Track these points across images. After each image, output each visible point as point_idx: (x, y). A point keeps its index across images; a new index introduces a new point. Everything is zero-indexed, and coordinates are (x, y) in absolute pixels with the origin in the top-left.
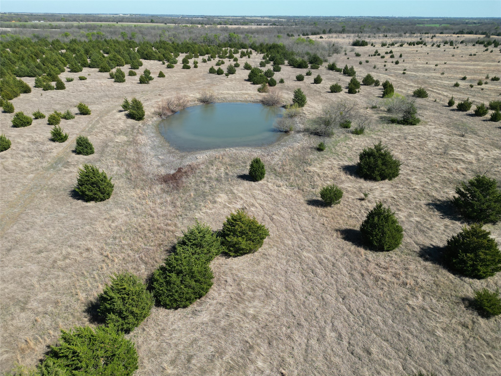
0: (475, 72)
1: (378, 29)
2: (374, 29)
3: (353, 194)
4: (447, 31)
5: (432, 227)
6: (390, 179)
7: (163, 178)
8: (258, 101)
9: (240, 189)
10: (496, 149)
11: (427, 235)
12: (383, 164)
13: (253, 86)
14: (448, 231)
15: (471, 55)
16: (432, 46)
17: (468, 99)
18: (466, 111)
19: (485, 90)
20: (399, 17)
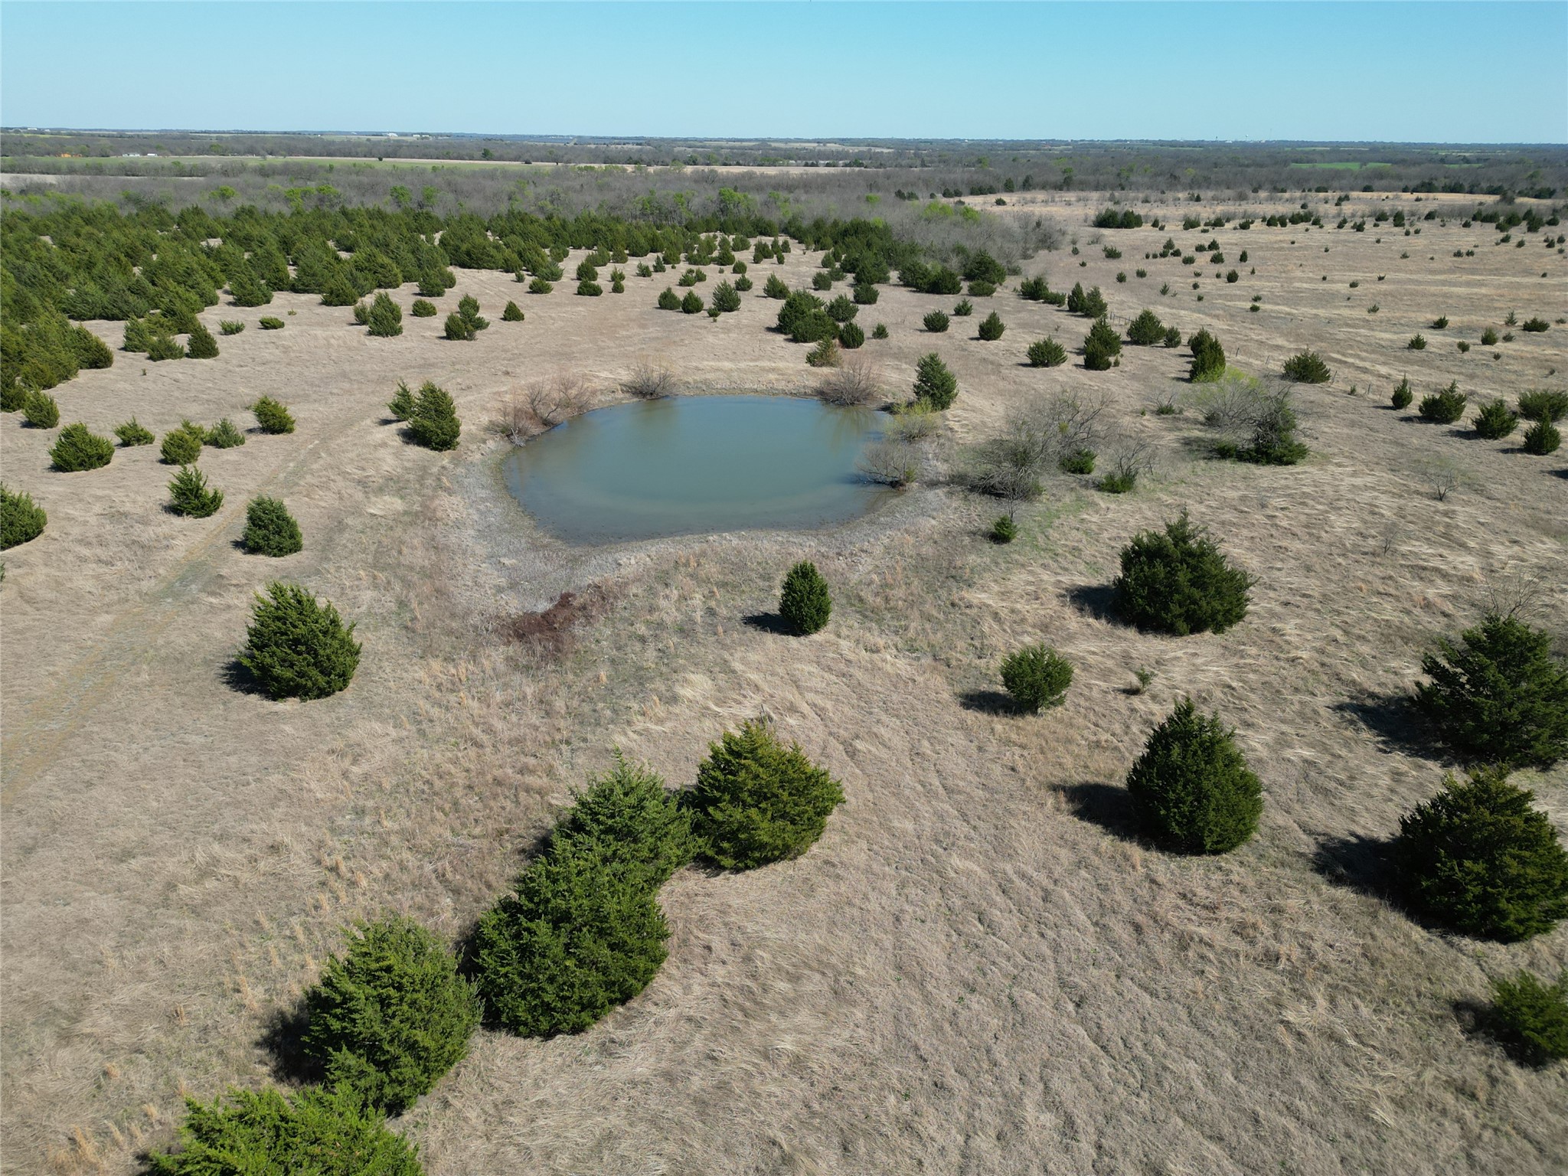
0: (1473, 305)
1: (1174, 177)
2: (1160, 179)
3: (1105, 674)
4: (1384, 182)
5: (1352, 778)
6: (1218, 629)
7: (514, 624)
8: (809, 391)
9: (754, 657)
10: (1545, 539)
11: (1336, 802)
12: (1193, 583)
13: (793, 346)
14: (1402, 790)
15: (1458, 254)
16: (1340, 226)
17: (1453, 387)
18: (1448, 421)
19: (1503, 359)
20: (1235, 143)
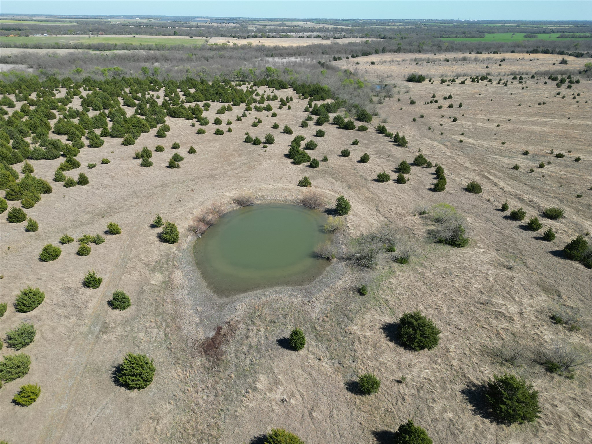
0: (542, 138)
1: (440, 47)
3: (392, 372)
4: (519, 49)
5: (463, 428)
6: (430, 348)
7: (203, 344)
8: (299, 201)
9: (281, 365)
11: (457, 440)
13: (294, 166)
14: (477, 434)
15: (540, 104)
16: (499, 83)
17: (521, 209)
18: (520, 220)
19: (546, 177)
20: (466, 21)
